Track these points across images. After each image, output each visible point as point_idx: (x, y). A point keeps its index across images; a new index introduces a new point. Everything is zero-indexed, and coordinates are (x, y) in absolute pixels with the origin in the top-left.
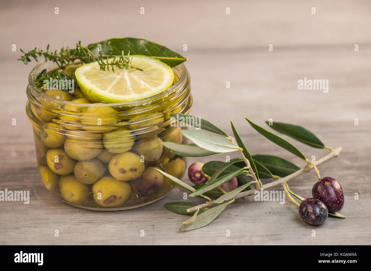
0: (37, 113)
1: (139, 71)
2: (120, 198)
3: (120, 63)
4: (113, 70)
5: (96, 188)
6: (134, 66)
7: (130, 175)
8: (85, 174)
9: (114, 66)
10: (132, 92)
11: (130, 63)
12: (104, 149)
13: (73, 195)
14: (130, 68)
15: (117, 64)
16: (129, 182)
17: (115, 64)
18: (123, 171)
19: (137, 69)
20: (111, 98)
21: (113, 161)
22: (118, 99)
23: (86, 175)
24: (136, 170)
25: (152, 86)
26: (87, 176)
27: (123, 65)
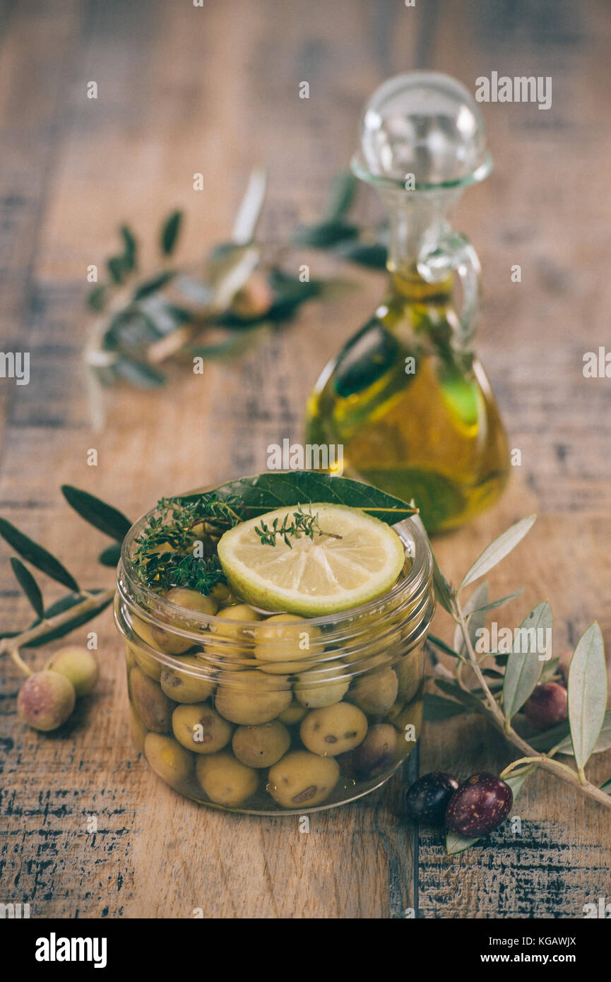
0: (157, 641)
1: (334, 539)
2: (324, 789)
3: (299, 528)
4: (287, 541)
5: (277, 776)
6: (324, 531)
7: (344, 745)
8: (261, 750)
9: (288, 535)
10: (339, 587)
11: (317, 526)
12: (295, 701)
13: (230, 790)
14: (316, 535)
15: (291, 530)
16: (339, 758)
17: (288, 531)
18: (332, 739)
19: (331, 535)
20: (307, 605)
21: (310, 722)
22: (321, 606)
23: (262, 753)
24: (355, 734)
25: (371, 570)
26: (264, 754)
27: (303, 531)
